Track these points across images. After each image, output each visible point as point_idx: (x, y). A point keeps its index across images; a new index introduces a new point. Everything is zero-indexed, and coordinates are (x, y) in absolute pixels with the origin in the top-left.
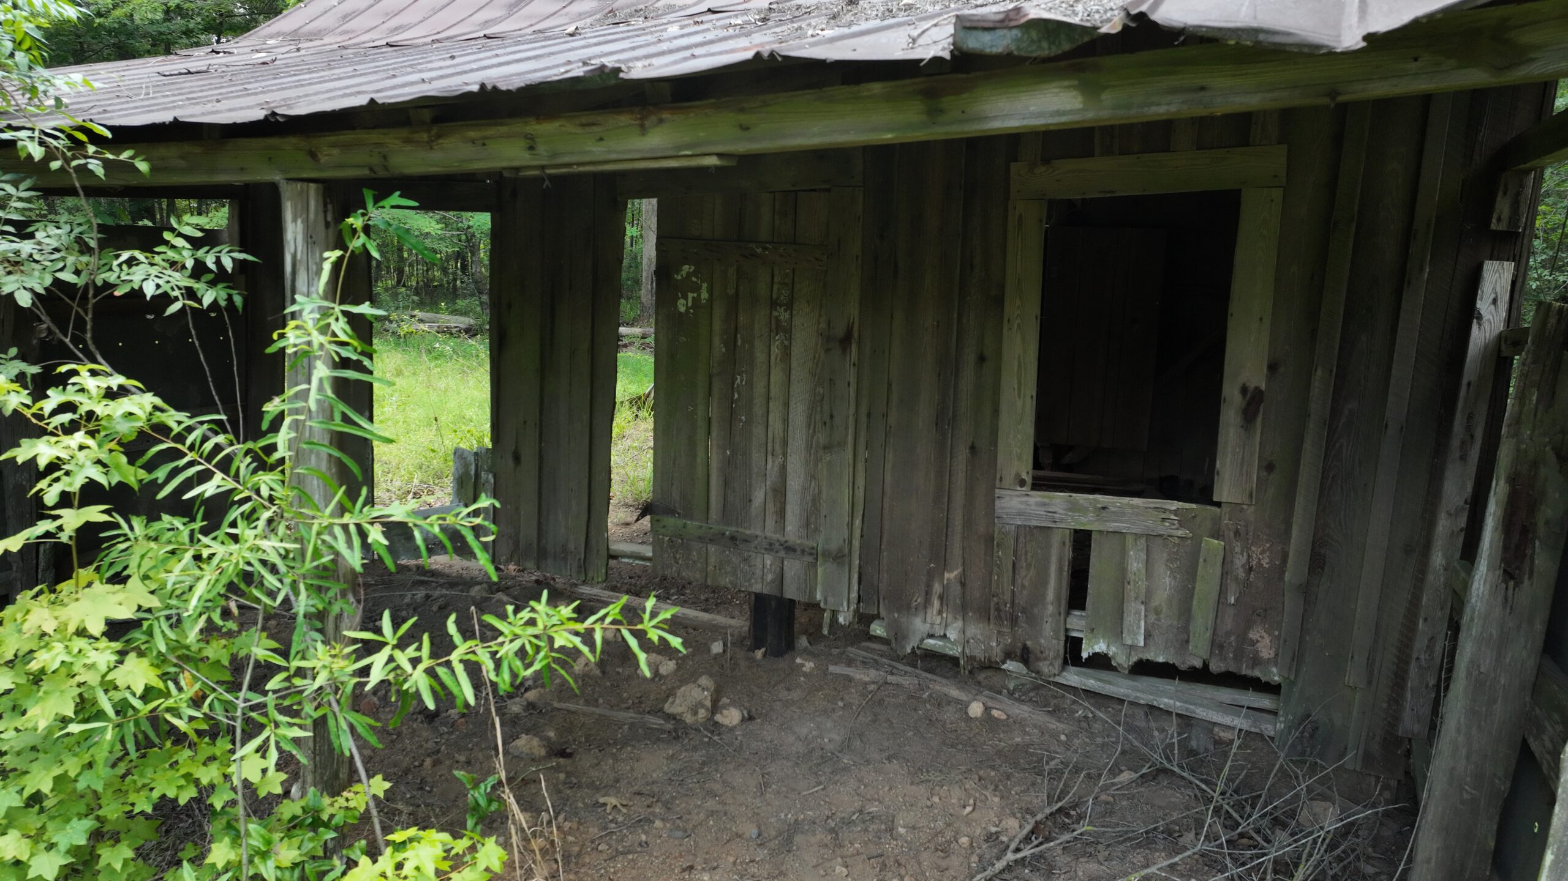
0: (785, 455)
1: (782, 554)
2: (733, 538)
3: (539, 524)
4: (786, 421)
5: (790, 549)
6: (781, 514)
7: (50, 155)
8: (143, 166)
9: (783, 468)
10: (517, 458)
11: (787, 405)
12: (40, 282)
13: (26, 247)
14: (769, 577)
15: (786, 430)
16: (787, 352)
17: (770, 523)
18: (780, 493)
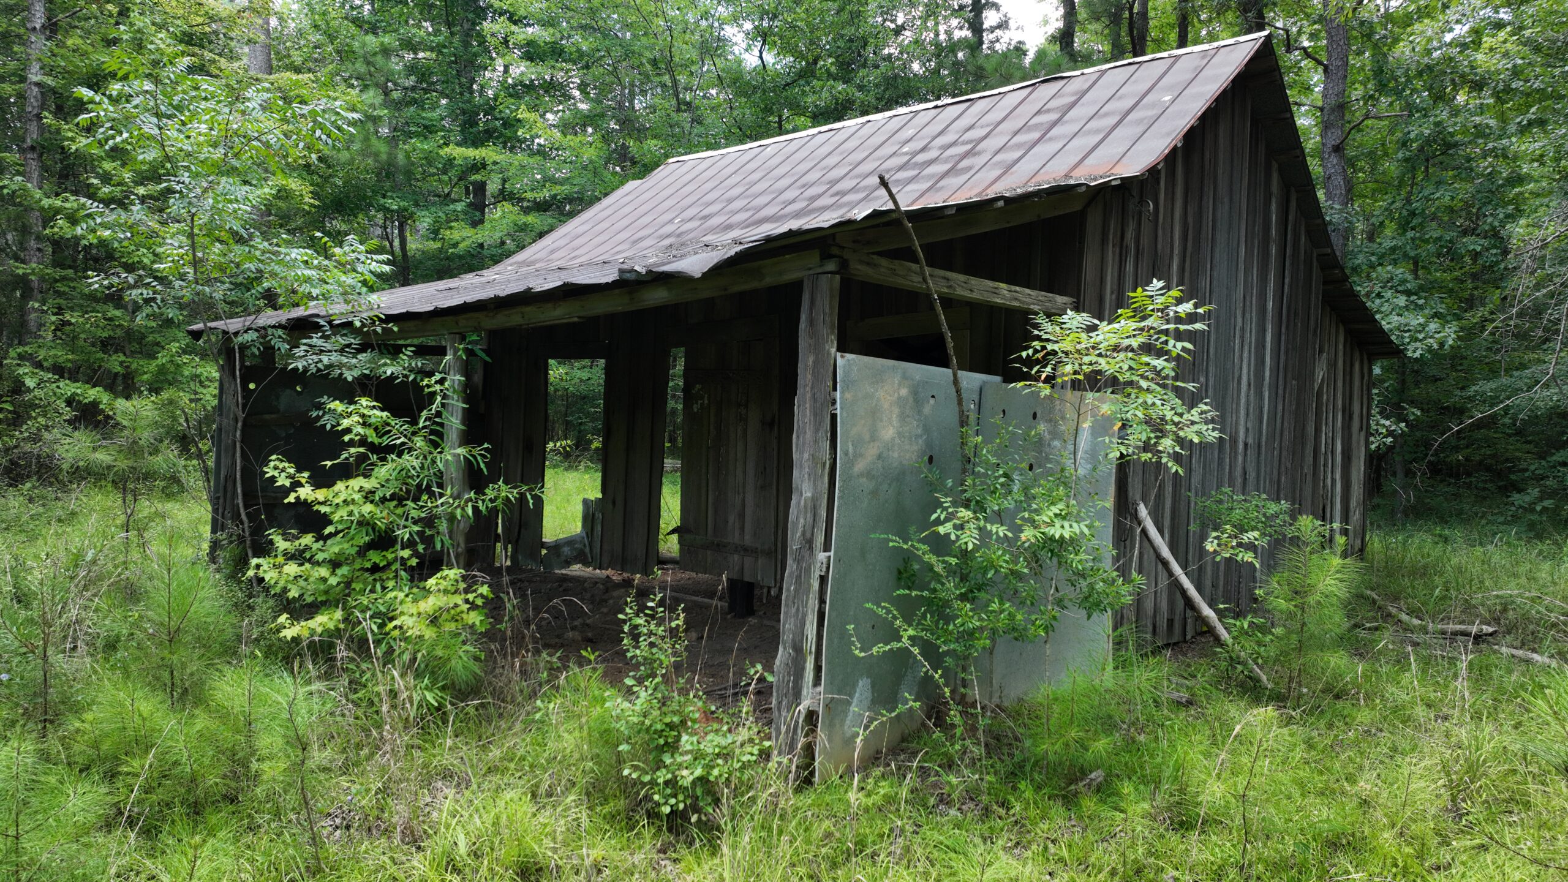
0: (744, 493)
1: (742, 553)
2: (718, 545)
3: (624, 543)
4: (745, 472)
5: (746, 550)
6: (742, 529)
7: (363, 325)
8: (395, 329)
9: (743, 500)
10: (614, 503)
11: (745, 463)
12: (356, 373)
13: (354, 361)
14: (737, 568)
15: (745, 479)
16: (745, 431)
17: (737, 534)
18: (742, 516)
